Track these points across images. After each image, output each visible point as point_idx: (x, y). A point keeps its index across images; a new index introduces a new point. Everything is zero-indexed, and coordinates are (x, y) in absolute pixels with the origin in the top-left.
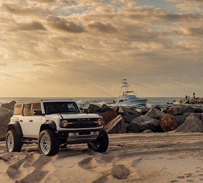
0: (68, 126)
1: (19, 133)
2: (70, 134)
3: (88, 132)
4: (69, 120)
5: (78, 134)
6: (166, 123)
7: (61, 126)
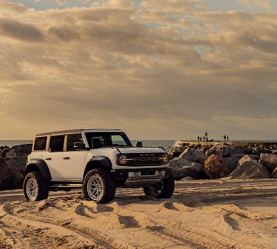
0: (128, 164)
1: (45, 176)
2: (131, 174)
3: (152, 172)
4: (128, 155)
5: (140, 173)
6: (213, 168)
7: (118, 163)
